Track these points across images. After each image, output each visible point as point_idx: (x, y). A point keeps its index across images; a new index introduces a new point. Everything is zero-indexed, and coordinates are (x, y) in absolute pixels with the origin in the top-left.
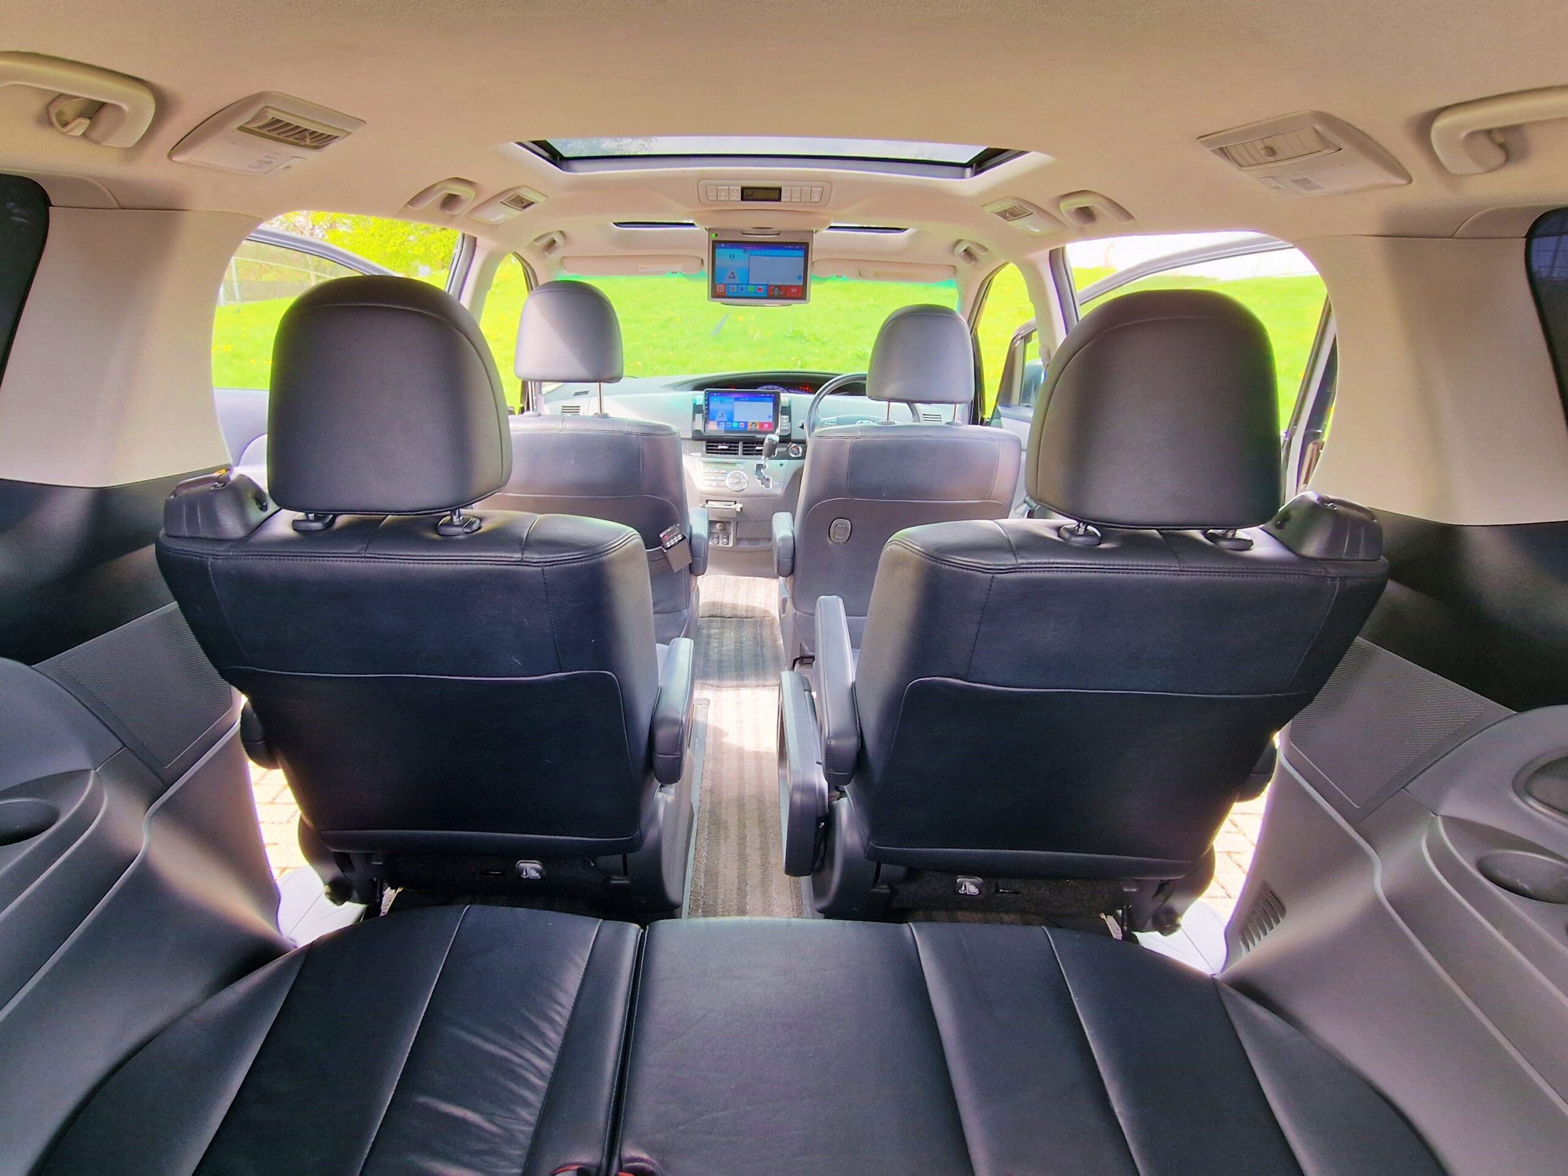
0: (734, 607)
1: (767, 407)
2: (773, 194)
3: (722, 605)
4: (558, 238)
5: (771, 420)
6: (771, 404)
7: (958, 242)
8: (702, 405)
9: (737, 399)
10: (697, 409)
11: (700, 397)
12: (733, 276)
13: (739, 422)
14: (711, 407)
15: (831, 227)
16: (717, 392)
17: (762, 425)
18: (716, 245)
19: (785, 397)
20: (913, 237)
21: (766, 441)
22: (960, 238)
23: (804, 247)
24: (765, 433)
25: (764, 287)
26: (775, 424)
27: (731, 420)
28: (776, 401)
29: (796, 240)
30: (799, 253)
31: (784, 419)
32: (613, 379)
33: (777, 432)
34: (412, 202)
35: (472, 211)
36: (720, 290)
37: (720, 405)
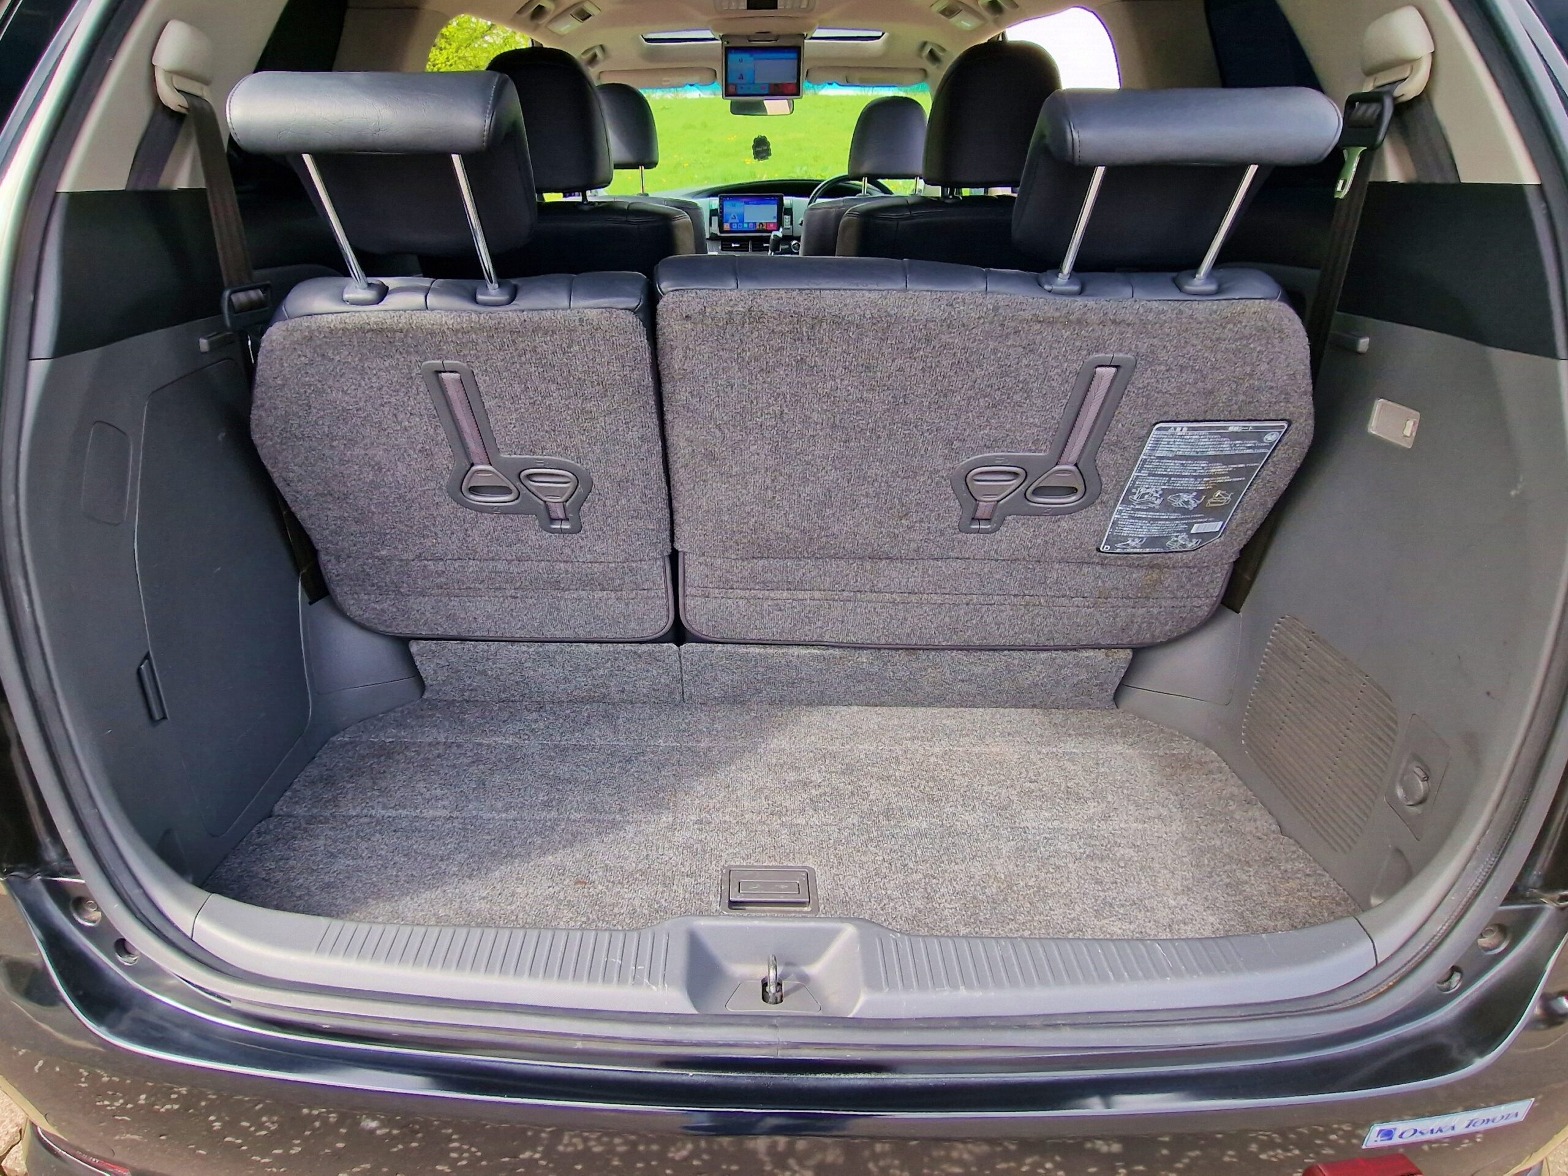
1: (773, 209)
2: (768, 4)
4: (599, 53)
5: (775, 221)
6: (775, 207)
7: (925, 44)
8: (717, 210)
9: (747, 203)
10: (713, 213)
11: (715, 202)
12: (741, 77)
13: (748, 223)
14: (726, 210)
15: (816, 38)
16: (730, 197)
17: (768, 224)
18: (728, 50)
19: (787, 200)
20: (889, 42)
21: (772, 237)
22: (925, 39)
23: (797, 50)
24: (771, 232)
25: (767, 86)
26: (780, 223)
27: (742, 221)
28: (780, 204)
29: (789, 45)
30: (793, 55)
31: (787, 219)
32: (651, 164)
33: (781, 230)
34: (520, 12)
35: (551, 21)
36: (732, 89)
37: (733, 209)
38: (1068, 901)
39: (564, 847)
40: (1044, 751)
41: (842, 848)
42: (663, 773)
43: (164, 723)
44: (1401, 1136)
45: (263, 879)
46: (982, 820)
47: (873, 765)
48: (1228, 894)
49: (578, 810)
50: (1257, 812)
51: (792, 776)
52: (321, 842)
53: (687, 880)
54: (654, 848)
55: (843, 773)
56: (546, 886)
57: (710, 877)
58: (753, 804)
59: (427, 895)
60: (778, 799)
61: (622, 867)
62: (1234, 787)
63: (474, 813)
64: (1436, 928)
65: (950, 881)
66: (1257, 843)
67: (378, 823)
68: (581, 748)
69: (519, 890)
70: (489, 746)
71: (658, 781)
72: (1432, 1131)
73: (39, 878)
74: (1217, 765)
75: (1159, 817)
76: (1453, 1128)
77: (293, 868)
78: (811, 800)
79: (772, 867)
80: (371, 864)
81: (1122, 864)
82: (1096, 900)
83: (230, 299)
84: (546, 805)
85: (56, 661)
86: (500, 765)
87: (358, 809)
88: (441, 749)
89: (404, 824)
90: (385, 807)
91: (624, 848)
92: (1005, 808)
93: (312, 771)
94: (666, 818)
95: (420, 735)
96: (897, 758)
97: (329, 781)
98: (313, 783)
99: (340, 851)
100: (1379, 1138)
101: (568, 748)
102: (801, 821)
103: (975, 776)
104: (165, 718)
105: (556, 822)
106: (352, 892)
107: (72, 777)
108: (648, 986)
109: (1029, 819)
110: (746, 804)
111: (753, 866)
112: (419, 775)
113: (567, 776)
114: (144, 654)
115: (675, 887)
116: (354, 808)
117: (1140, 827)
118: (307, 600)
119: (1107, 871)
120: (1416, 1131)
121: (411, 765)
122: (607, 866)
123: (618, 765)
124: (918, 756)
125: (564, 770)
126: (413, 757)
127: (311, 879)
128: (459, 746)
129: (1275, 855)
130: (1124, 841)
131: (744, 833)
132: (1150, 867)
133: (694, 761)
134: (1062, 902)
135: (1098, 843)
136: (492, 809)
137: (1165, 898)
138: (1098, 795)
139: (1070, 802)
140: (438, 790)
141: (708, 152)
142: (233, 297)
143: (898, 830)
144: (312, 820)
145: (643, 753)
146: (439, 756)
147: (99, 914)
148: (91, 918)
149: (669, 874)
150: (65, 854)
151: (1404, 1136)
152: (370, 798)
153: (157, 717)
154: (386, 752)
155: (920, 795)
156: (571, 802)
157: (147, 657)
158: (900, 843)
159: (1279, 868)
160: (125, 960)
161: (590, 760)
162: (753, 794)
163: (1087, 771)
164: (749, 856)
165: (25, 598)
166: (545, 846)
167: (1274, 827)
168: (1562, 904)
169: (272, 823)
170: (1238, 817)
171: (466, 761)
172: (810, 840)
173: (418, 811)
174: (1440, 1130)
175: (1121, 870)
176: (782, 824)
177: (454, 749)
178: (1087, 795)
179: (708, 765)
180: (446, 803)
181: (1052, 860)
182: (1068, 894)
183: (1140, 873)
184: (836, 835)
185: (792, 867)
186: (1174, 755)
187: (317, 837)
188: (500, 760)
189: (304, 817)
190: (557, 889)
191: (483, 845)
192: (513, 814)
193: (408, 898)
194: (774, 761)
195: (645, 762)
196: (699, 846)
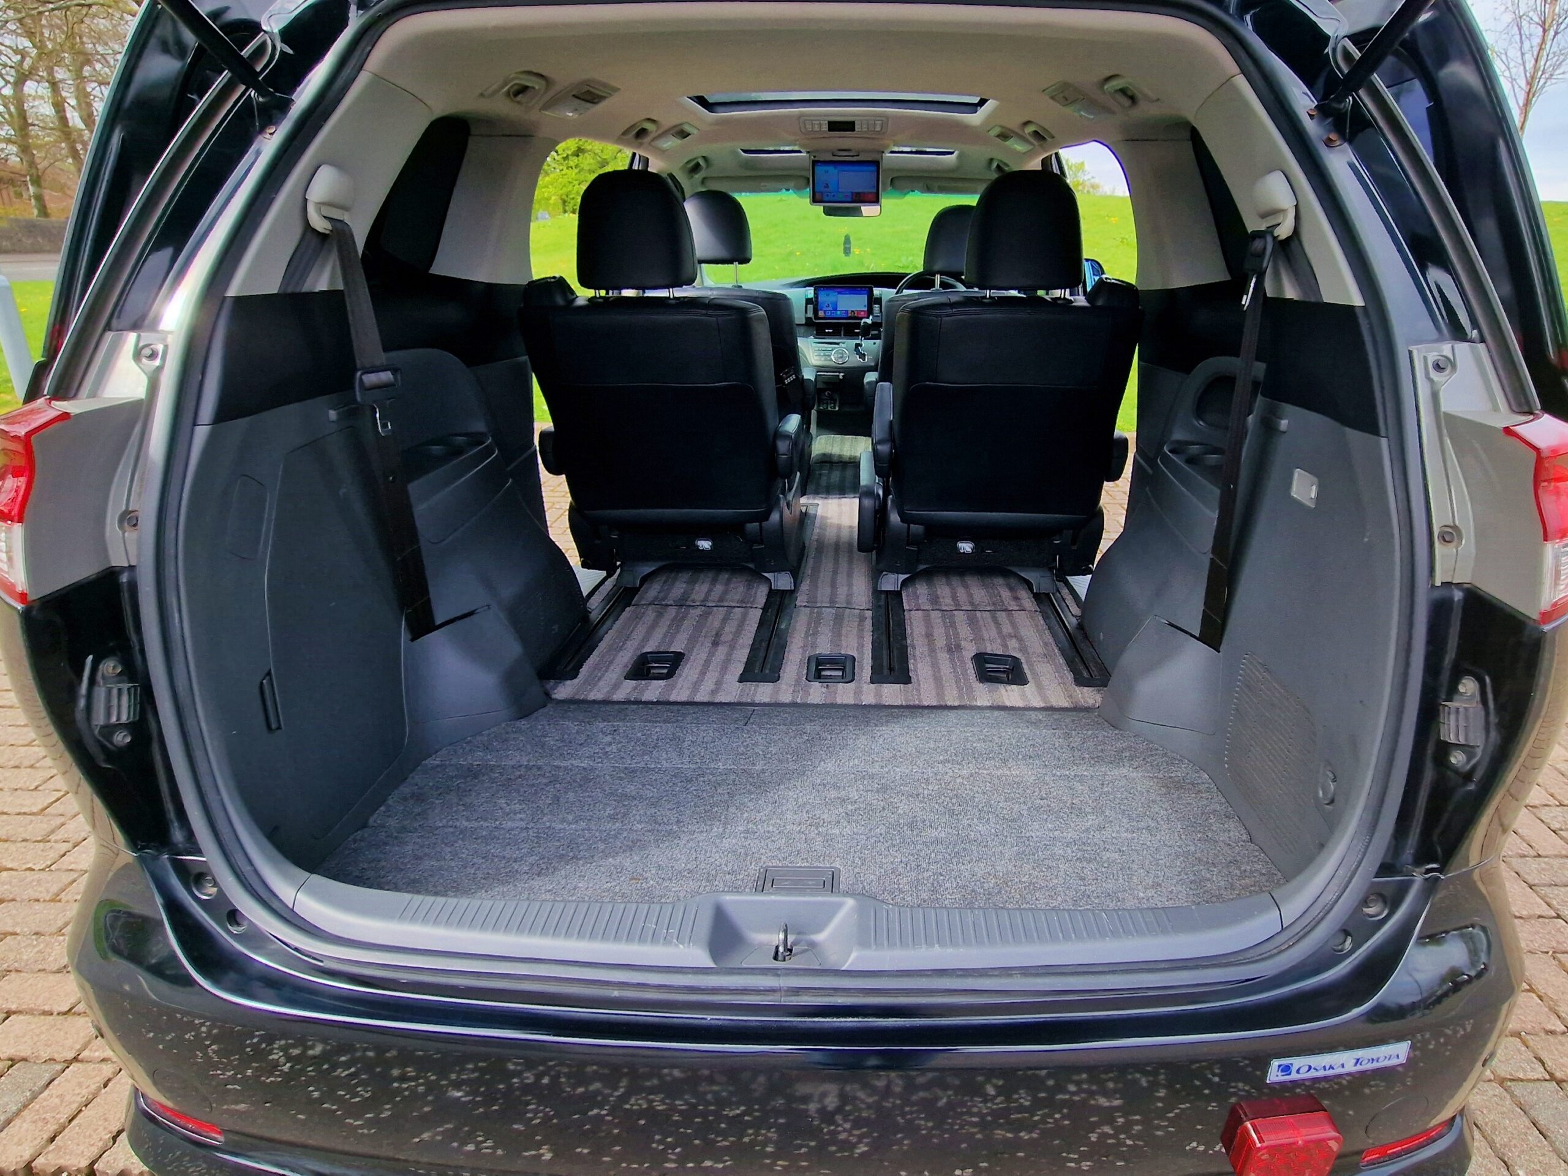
0: (840, 456)
1: (863, 298)
2: (847, 126)
3: (831, 455)
4: (702, 162)
5: (866, 309)
6: (866, 297)
7: (991, 160)
8: (812, 298)
9: (840, 293)
10: (809, 301)
11: (810, 292)
12: (827, 186)
13: (841, 311)
14: (820, 299)
15: (892, 152)
16: (823, 287)
17: (859, 312)
18: (815, 163)
19: (877, 291)
20: (959, 157)
21: (862, 324)
22: (990, 157)
23: (876, 164)
24: (861, 319)
25: (849, 194)
26: (870, 311)
27: (836, 309)
28: (870, 294)
29: (870, 159)
30: (873, 168)
31: (876, 307)
32: (745, 260)
33: (871, 317)
34: (625, 133)
35: (654, 139)
36: (818, 197)
37: (826, 298)
38: (1053, 894)
39: (624, 851)
40: (1058, 773)
41: (867, 852)
42: (719, 791)
43: (279, 731)
44: (1298, 1071)
45: (357, 876)
46: (993, 831)
47: (906, 785)
48: (1191, 889)
49: (640, 822)
50: (1231, 825)
51: (833, 794)
52: (410, 847)
53: (727, 877)
54: (703, 852)
55: (878, 791)
56: (604, 881)
57: (748, 875)
58: (796, 817)
59: (501, 889)
60: (818, 812)
61: (672, 867)
62: (1217, 804)
63: (548, 824)
64: (1329, 897)
65: (955, 878)
66: (1227, 848)
67: (461, 832)
68: (649, 770)
69: (580, 885)
70: (566, 768)
71: (713, 797)
72: (1324, 1068)
73: (166, 856)
74: (1207, 785)
75: (1148, 828)
76: (1343, 1066)
77: (383, 867)
78: (847, 814)
79: (804, 867)
80: (453, 864)
81: (1106, 865)
82: (1077, 893)
83: (361, 379)
84: (612, 818)
85: (197, 666)
86: (574, 784)
87: (444, 821)
88: (523, 769)
89: (484, 833)
90: (468, 820)
91: (677, 852)
92: (1014, 820)
93: (405, 789)
94: (717, 829)
95: (504, 759)
96: (927, 780)
97: (419, 797)
98: (405, 799)
99: (425, 855)
100: (1280, 1073)
101: (637, 770)
102: (836, 831)
103: (993, 794)
104: (279, 728)
105: (619, 832)
106: (434, 886)
107: (202, 768)
108: (676, 945)
109: (1035, 830)
110: (789, 817)
111: (787, 867)
112: (501, 792)
113: (634, 793)
114: (266, 671)
115: (717, 883)
116: (441, 820)
117: (1130, 836)
118: (409, 637)
119: (1092, 871)
120: (1310, 1067)
121: (494, 785)
122: (659, 866)
123: (679, 784)
124: (947, 777)
125: (631, 789)
126: (497, 777)
127: (399, 876)
128: (539, 768)
129: (1239, 858)
130: (1112, 848)
131: (783, 840)
132: (1129, 868)
133: (747, 781)
134: (1047, 894)
135: (1089, 849)
136: (563, 820)
137: (1136, 892)
138: (1098, 810)
139: (1073, 816)
140: (517, 806)
141: (820, 242)
142: (364, 377)
143: (919, 838)
144: (404, 829)
145: (703, 775)
146: (520, 777)
147: (215, 890)
148: (208, 892)
149: (713, 872)
150: (190, 835)
151: (1301, 1071)
152: (456, 812)
153: (274, 726)
154: (473, 773)
155: (943, 810)
156: (634, 815)
157: (269, 674)
158: (918, 848)
159: (1239, 868)
160: (234, 930)
161: (656, 780)
162: (796, 809)
163: (1092, 790)
164: (785, 859)
165: (176, 615)
166: (607, 852)
167: (1244, 837)
168: (1427, 876)
169: (366, 833)
170: (1215, 829)
171: (545, 781)
172: (840, 846)
173: (498, 823)
174: (1331, 1067)
175: (1103, 870)
176: (819, 834)
177: (535, 770)
178: (1088, 810)
179: (759, 785)
180: (523, 816)
181: (1046, 862)
182: (1054, 888)
183: (1120, 872)
184: (863, 842)
185: (820, 867)
186: (1171, 777)
187: (406, 844)
188: (575, 781)
189: (395, 827)
190: (613, 884)
191: (553, 849)
192: (583, 824)
193: (483, 891)
194: (819, 781)
195: (704, 782)
196: (743, 851)
